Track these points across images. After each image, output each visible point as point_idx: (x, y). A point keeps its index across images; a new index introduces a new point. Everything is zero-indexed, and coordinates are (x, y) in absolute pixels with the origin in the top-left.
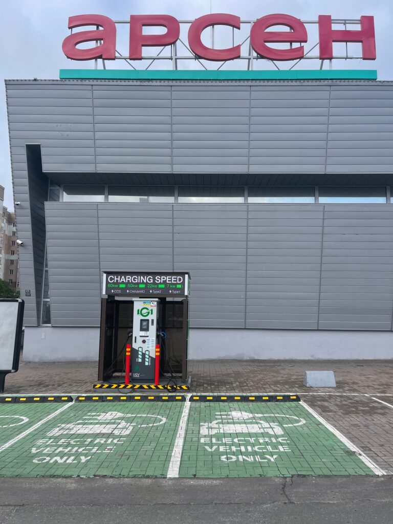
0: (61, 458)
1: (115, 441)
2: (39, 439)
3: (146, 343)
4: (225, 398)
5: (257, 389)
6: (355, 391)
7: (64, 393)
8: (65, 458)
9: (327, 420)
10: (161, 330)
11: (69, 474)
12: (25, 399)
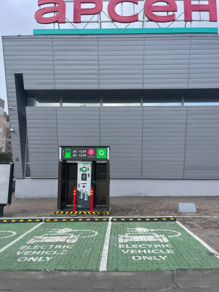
0: (35, 258)
1: (67, 247)
2: (21, 246)
3: (85, 188)
4: (132, 220)
5: (150, 214)
6: (208, 214)
7: (37, 216)
8: (37, 258)
9: (194, 232)
10: (93, 180)
11: (39, 268)
12: (14, 221)
